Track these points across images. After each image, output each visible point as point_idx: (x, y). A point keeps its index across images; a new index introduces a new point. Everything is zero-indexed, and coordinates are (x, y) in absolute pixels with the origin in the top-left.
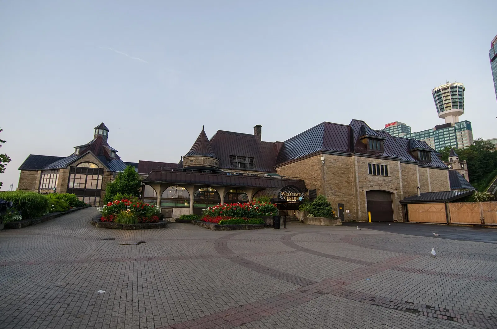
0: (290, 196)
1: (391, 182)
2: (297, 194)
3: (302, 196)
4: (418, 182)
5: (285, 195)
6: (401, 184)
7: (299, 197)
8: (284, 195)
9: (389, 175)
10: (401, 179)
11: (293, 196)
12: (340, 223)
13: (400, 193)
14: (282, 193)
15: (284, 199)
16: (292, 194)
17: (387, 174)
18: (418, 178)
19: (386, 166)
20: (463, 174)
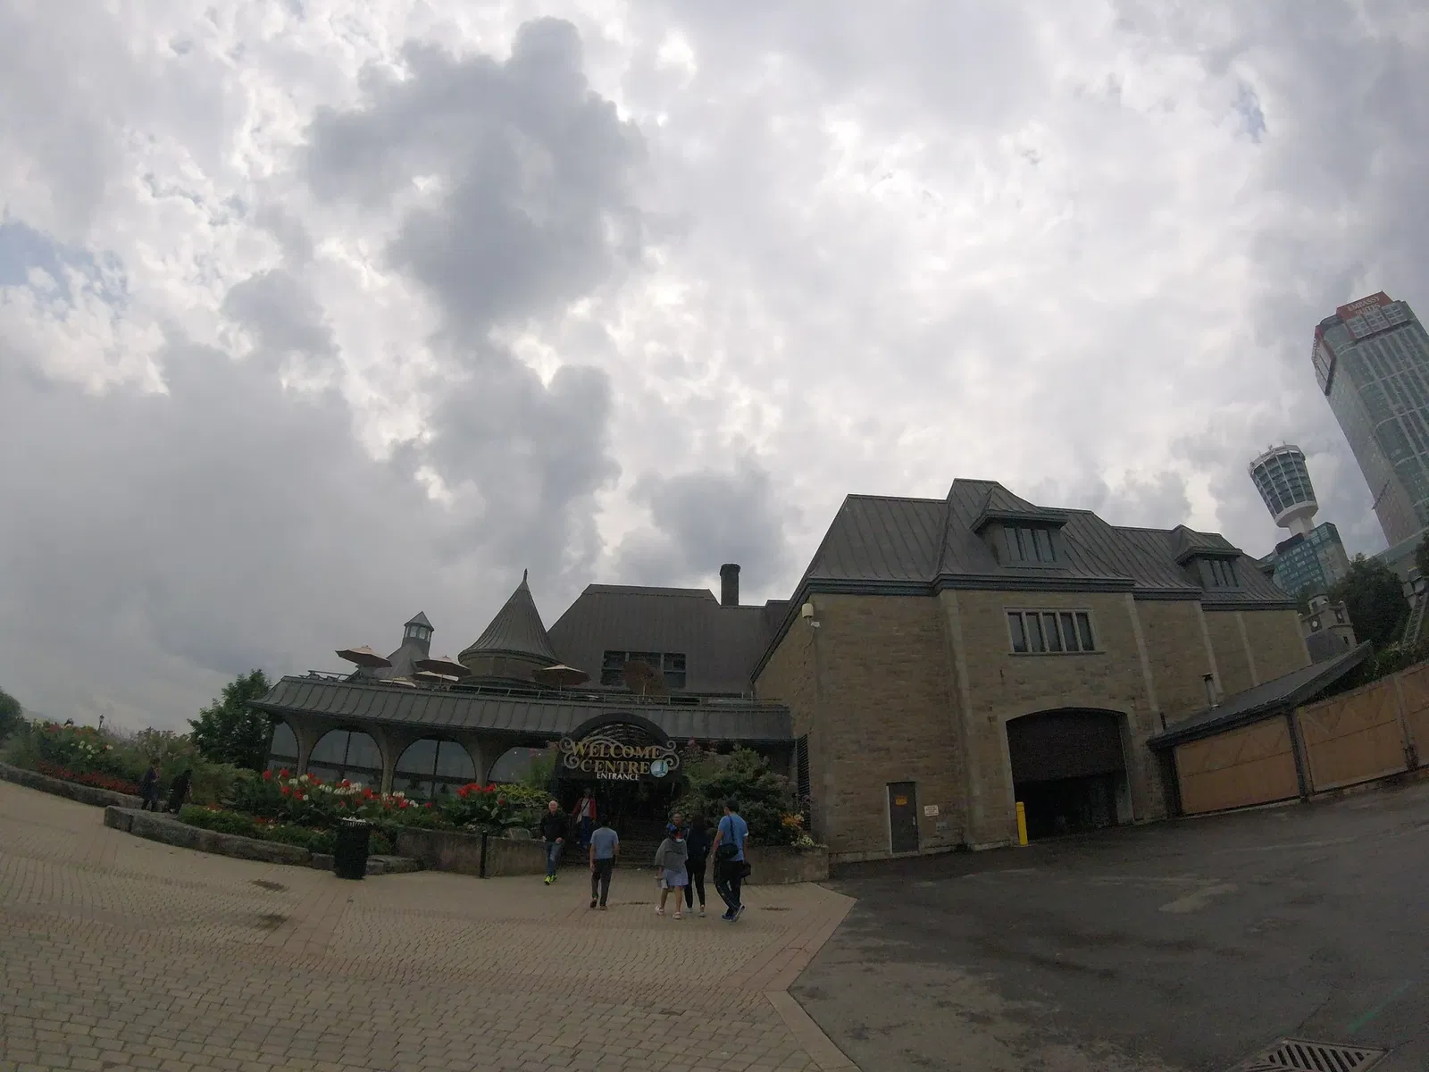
0: (612, 760)
1: (1108, 672)
2: (643, 748)
3: (668, 757)
4: (1212, 661)
5: (587, 754)
6: (1148, 675)
7: (651, 761)
8: (583, 752)
9: (1098, 648)
10: (1144, 659)
11: (623, 759)
12: (820, 868)
13: (1149, 709)
14: (573, 744)
15: (579, 768)
16: (617, 747)
17: (1089, 646)
18: (1209, 647)
19: (1083, 616)
20: (1345, 638)
